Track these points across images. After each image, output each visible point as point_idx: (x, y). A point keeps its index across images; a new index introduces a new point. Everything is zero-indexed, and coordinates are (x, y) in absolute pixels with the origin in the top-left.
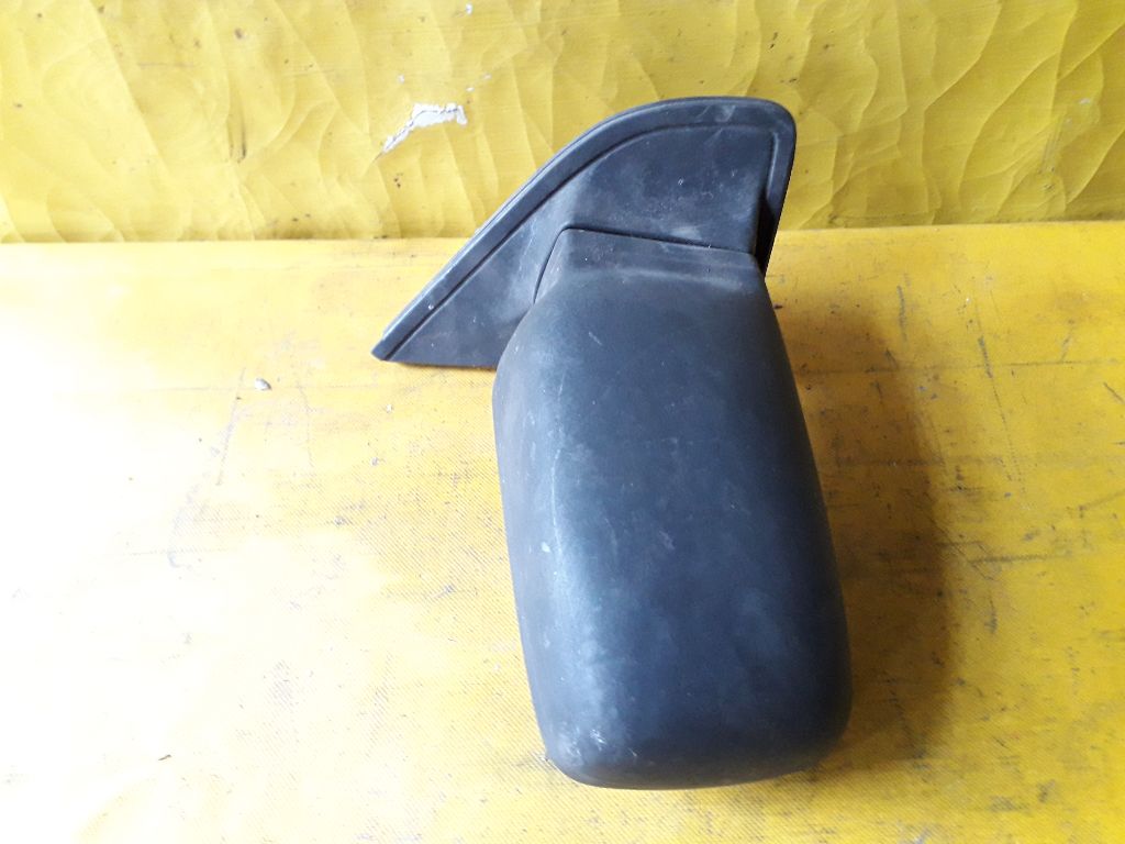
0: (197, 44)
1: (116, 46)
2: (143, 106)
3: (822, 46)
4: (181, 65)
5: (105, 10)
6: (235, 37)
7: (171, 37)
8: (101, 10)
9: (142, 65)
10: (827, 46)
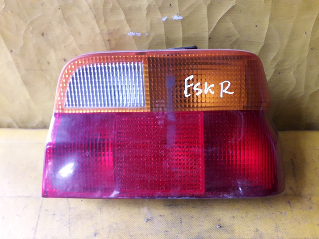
0: (49, 63)
1: (17, 63)
2: (26, 83)
3: (278, 72)
4: (42, 70)
5: (13, 51)
6: (63, 61)
7: (39, 61)
8: (11, 51)
9: (26, 70)
10: (280, 73)
